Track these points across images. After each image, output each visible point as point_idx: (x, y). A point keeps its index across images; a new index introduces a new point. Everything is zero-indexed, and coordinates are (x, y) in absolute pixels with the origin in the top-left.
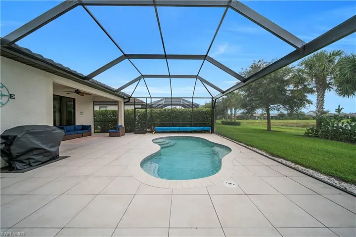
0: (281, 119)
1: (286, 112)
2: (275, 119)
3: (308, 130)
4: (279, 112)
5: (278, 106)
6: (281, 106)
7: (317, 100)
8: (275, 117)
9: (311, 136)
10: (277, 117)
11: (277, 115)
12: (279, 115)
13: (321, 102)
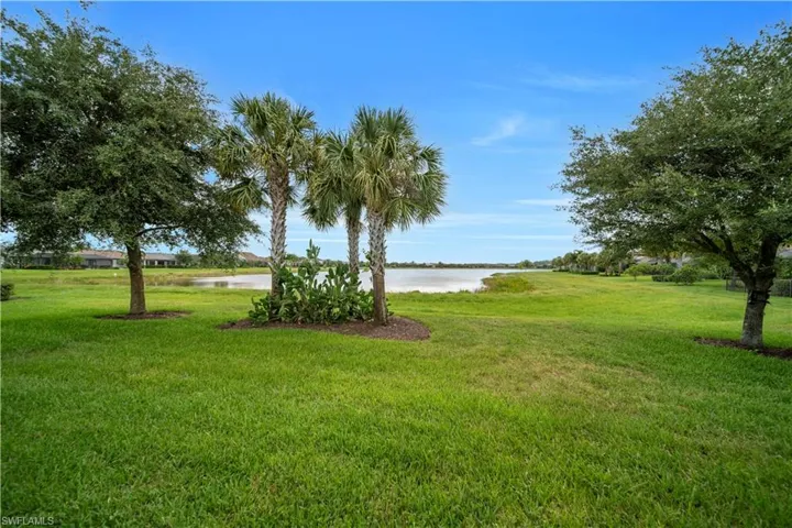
0: (182, 267)
1: (193, 251)
2: (170, 267)
3: (256, 305)
4: (176, 250)
5: (170, 228)
6: (180, 231)
7: (273, 222)
8: (168, 261)
9: (264, 324)
10: (174, 262)
11: (173, 258)
12: (178, 257)
13: (279, 229)
